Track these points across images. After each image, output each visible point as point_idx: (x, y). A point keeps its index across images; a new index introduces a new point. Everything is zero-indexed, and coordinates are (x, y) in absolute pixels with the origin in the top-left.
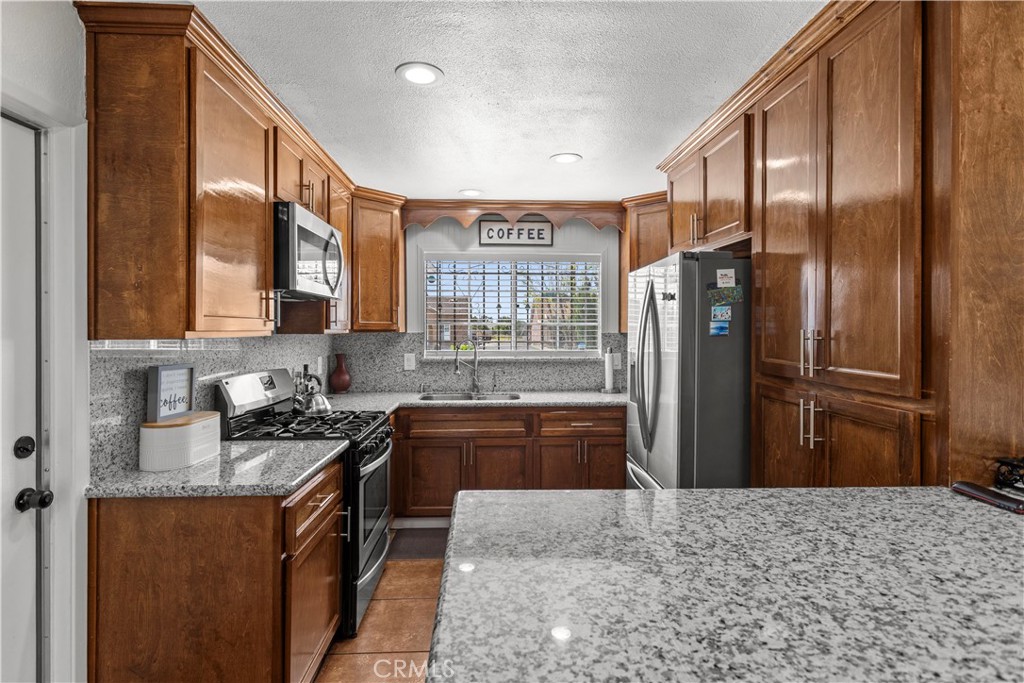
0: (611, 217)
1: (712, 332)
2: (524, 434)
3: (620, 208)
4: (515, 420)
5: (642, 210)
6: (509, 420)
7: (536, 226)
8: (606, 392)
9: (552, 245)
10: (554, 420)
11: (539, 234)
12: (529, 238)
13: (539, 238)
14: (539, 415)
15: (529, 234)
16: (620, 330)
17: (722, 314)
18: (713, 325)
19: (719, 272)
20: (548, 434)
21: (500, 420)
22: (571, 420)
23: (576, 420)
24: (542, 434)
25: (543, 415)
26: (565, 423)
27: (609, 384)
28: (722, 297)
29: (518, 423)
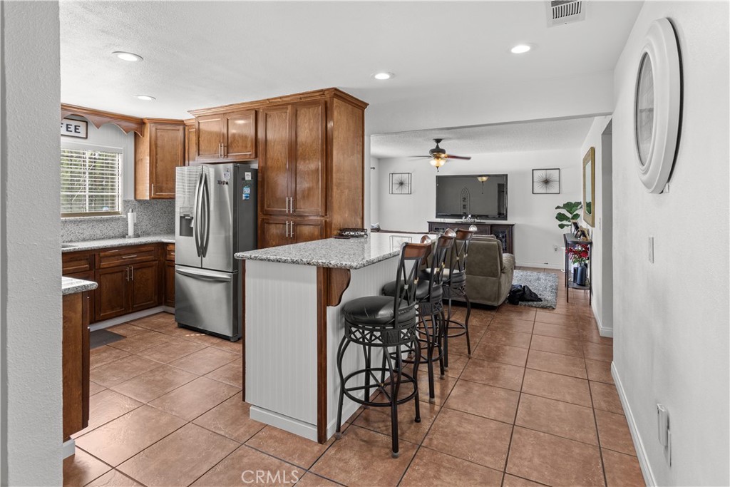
0: (133, 126)
1: (244, 198)
2: (88, 269)
3: (141, 123)
4: (81, 260)
5: (159, 127)
6: (77, 260)
7: (74, 123)
8: (130, 237)
9: (87, 138)
10: (110, 256)
11: (76, 129)
12: (67, 130)
13: (75, 132)
14: (99, 255)
15: (67, 128)
16: (135, 198)
17: (247, 191)
18: (244, 195)
19: (246, 173)
20: (105, 266)
21: (69, 262)
22: (120, 255)
23: (125, 255)
24: (101, 267)
25: (102, 254)
26: (116, 257)
27: (131, 232)
28: (246, 184)
29: (83, 262)
